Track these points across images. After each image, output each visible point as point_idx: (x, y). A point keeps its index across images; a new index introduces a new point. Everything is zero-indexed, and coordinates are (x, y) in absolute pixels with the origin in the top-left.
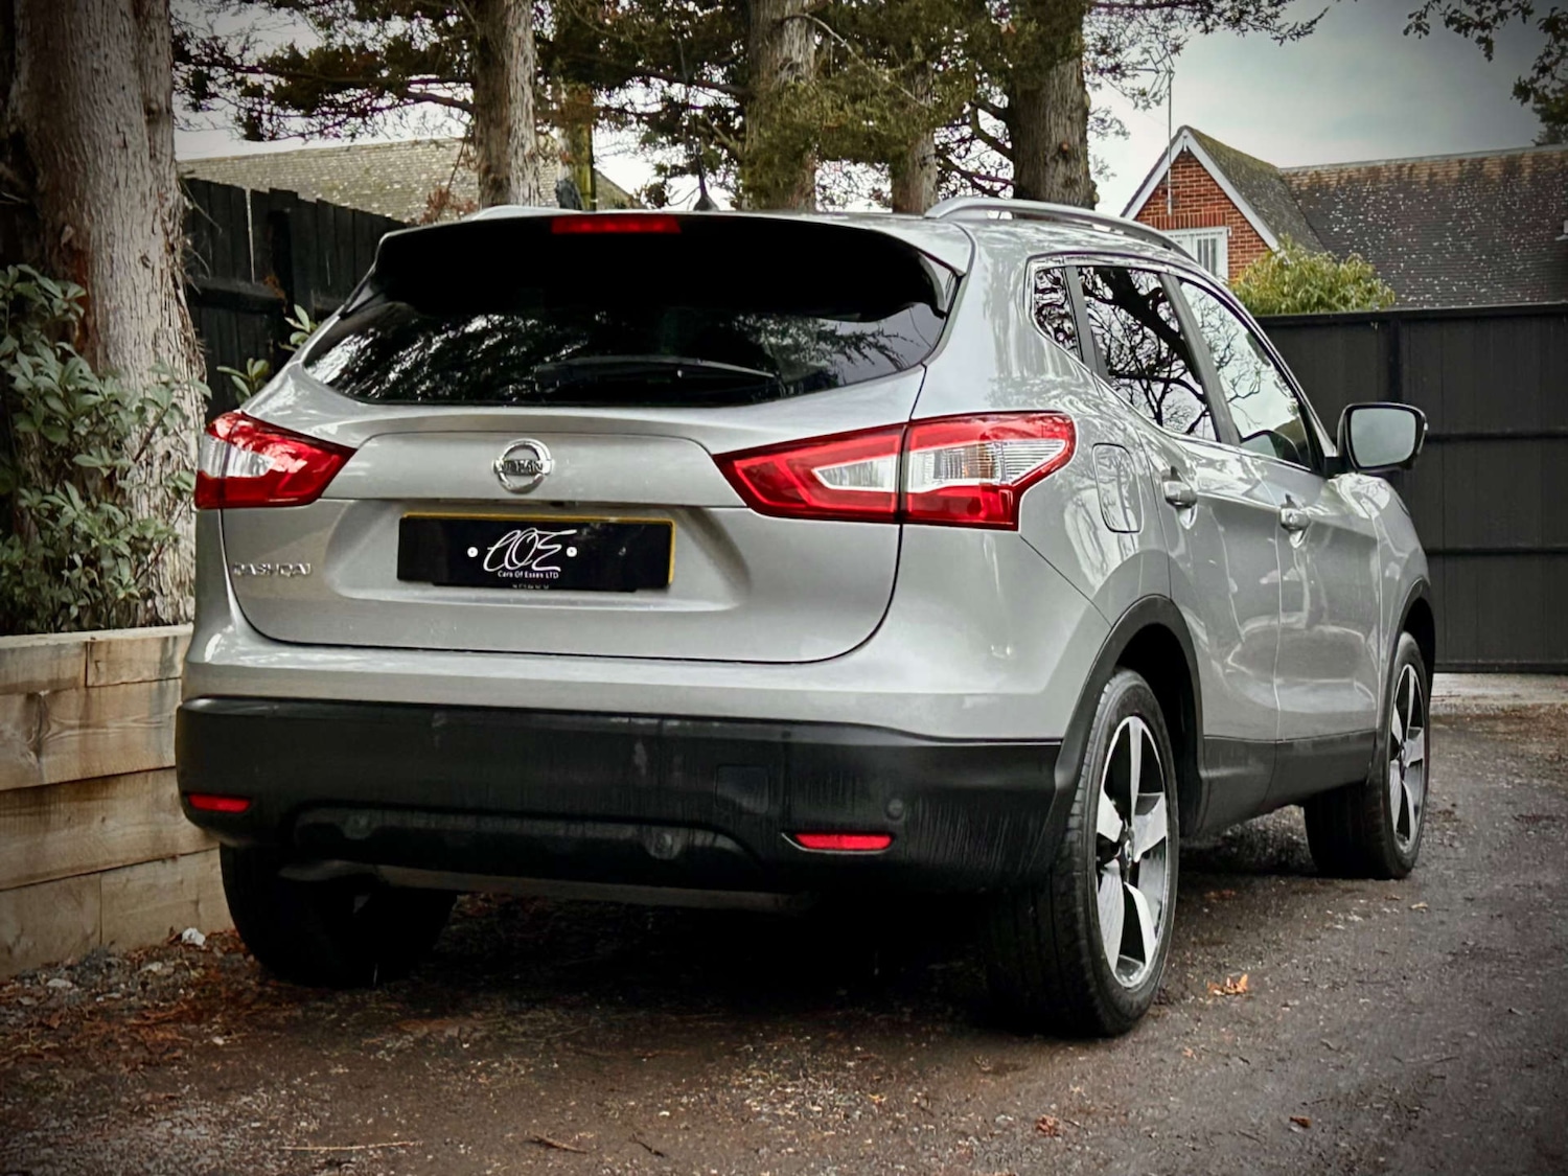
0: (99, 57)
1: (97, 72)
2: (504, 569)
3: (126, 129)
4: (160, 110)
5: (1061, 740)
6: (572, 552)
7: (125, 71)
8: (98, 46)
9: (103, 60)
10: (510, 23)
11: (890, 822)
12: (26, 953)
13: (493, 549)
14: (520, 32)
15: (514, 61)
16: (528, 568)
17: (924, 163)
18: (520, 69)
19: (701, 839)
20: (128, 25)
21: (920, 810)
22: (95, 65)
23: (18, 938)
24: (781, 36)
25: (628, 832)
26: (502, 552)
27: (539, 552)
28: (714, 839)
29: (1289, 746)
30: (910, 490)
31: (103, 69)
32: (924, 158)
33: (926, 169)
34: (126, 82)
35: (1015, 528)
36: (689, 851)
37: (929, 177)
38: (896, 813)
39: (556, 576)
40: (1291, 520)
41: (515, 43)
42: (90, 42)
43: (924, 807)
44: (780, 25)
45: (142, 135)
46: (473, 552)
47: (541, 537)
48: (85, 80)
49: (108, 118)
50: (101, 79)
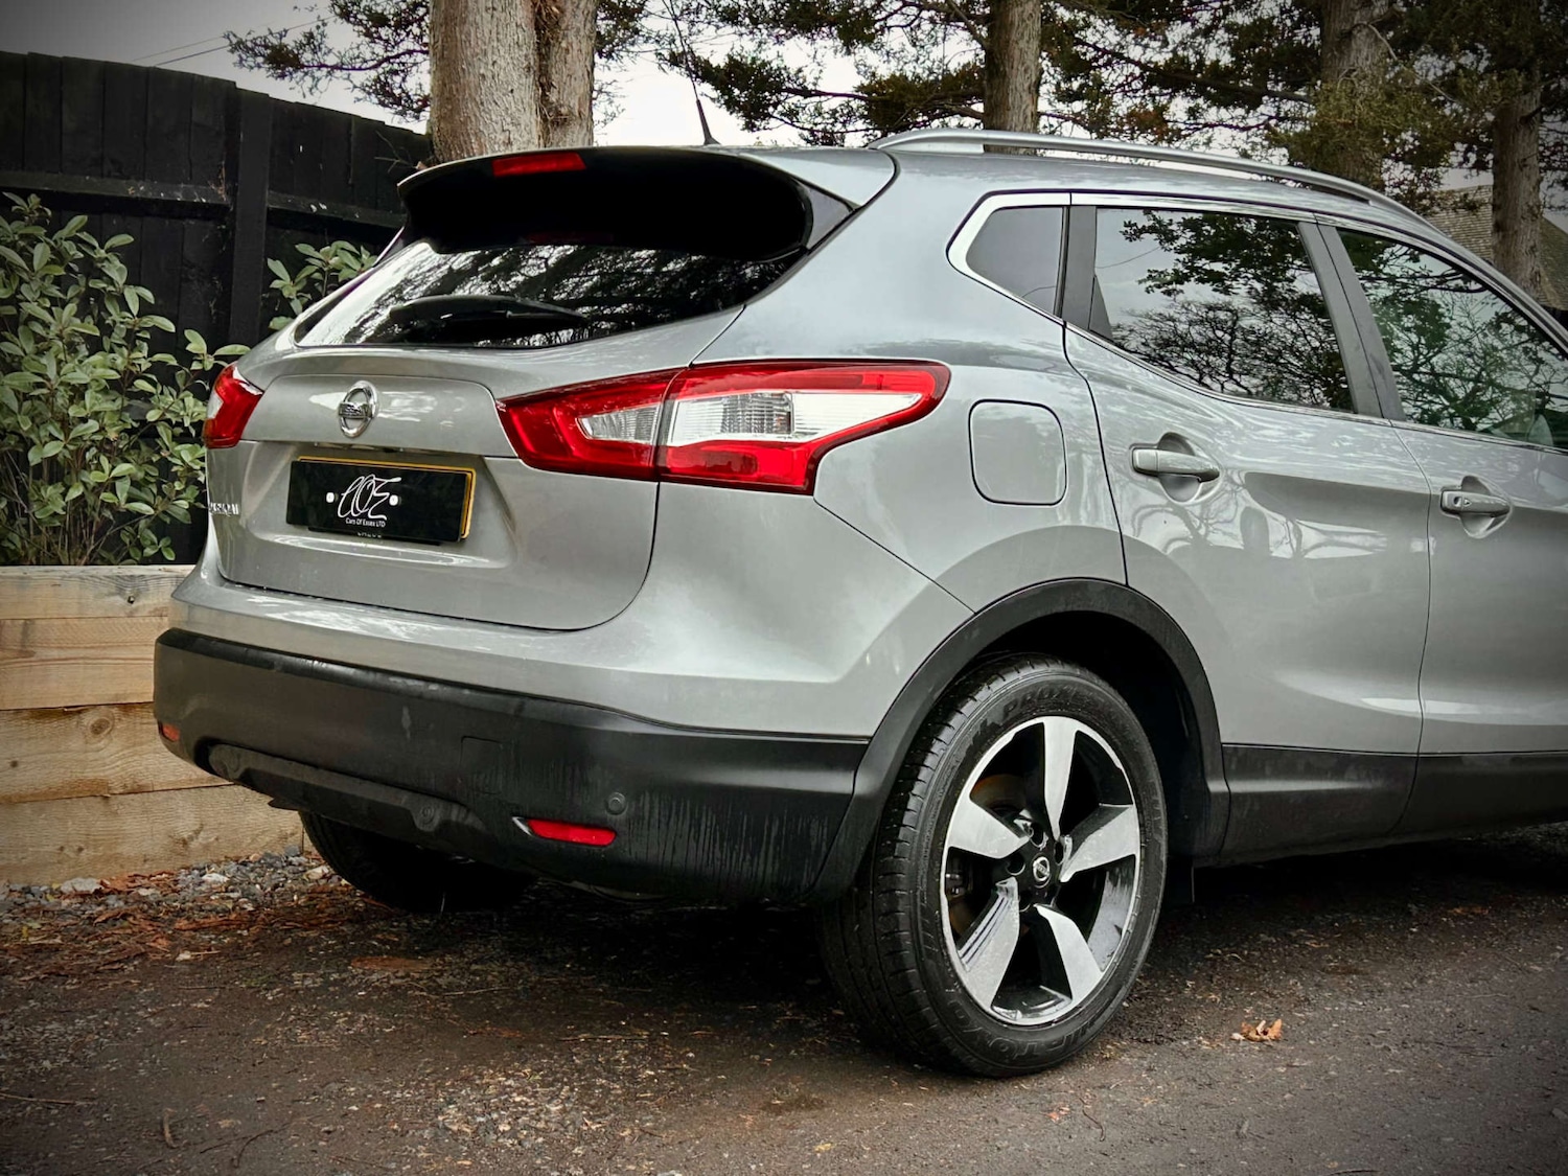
0: (487, 64)
1: (483, 76)
2: (350, 516)
3: (511, 128)
4: (571, 112)
5: (870, 738)
6: (394, 500)
7: (515, 75)
8: (485, 54)
9: (490, 67)
10: (1013, 37)
11: (614, 817)
12: (206, 847)
13: (345, 495)
14: (1022, 44)
15: (1014, 71)
16: (364, 516)
17: (1523, 164)
18: (1020, 79)
19: (455, 814)
20: (528, 36)
21: (647, 807)
22: (482, 71)
23: (197, 832)
24: (1349, 46)
25: (403, 799)
26: (352, 495)
27: (375, 499)
28: (466, 817)
29: (1455, 759)
30: (669, 444)
31: (489, 75)
32: (1525, 160)
33: (1526, 170)
34: (515, 87)
35: (810, 491)
36: (445, 824)
37: (1529, 178)
38: (613, 807)
39: (383, 524)
40: (1458, 505)
41: (1017, 53)
42: (478, 50)
43: (652, 802)
44: (1349, 35)
45: (530, 133)
46: (330, 498)
47: (378, 483)
48: (472, 85)
49: (494, 118)
50: (488, 82)
